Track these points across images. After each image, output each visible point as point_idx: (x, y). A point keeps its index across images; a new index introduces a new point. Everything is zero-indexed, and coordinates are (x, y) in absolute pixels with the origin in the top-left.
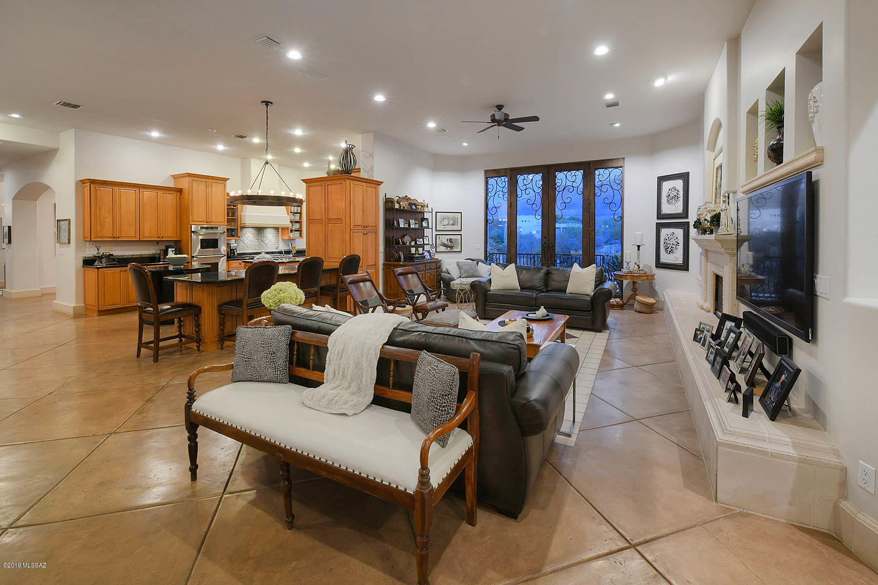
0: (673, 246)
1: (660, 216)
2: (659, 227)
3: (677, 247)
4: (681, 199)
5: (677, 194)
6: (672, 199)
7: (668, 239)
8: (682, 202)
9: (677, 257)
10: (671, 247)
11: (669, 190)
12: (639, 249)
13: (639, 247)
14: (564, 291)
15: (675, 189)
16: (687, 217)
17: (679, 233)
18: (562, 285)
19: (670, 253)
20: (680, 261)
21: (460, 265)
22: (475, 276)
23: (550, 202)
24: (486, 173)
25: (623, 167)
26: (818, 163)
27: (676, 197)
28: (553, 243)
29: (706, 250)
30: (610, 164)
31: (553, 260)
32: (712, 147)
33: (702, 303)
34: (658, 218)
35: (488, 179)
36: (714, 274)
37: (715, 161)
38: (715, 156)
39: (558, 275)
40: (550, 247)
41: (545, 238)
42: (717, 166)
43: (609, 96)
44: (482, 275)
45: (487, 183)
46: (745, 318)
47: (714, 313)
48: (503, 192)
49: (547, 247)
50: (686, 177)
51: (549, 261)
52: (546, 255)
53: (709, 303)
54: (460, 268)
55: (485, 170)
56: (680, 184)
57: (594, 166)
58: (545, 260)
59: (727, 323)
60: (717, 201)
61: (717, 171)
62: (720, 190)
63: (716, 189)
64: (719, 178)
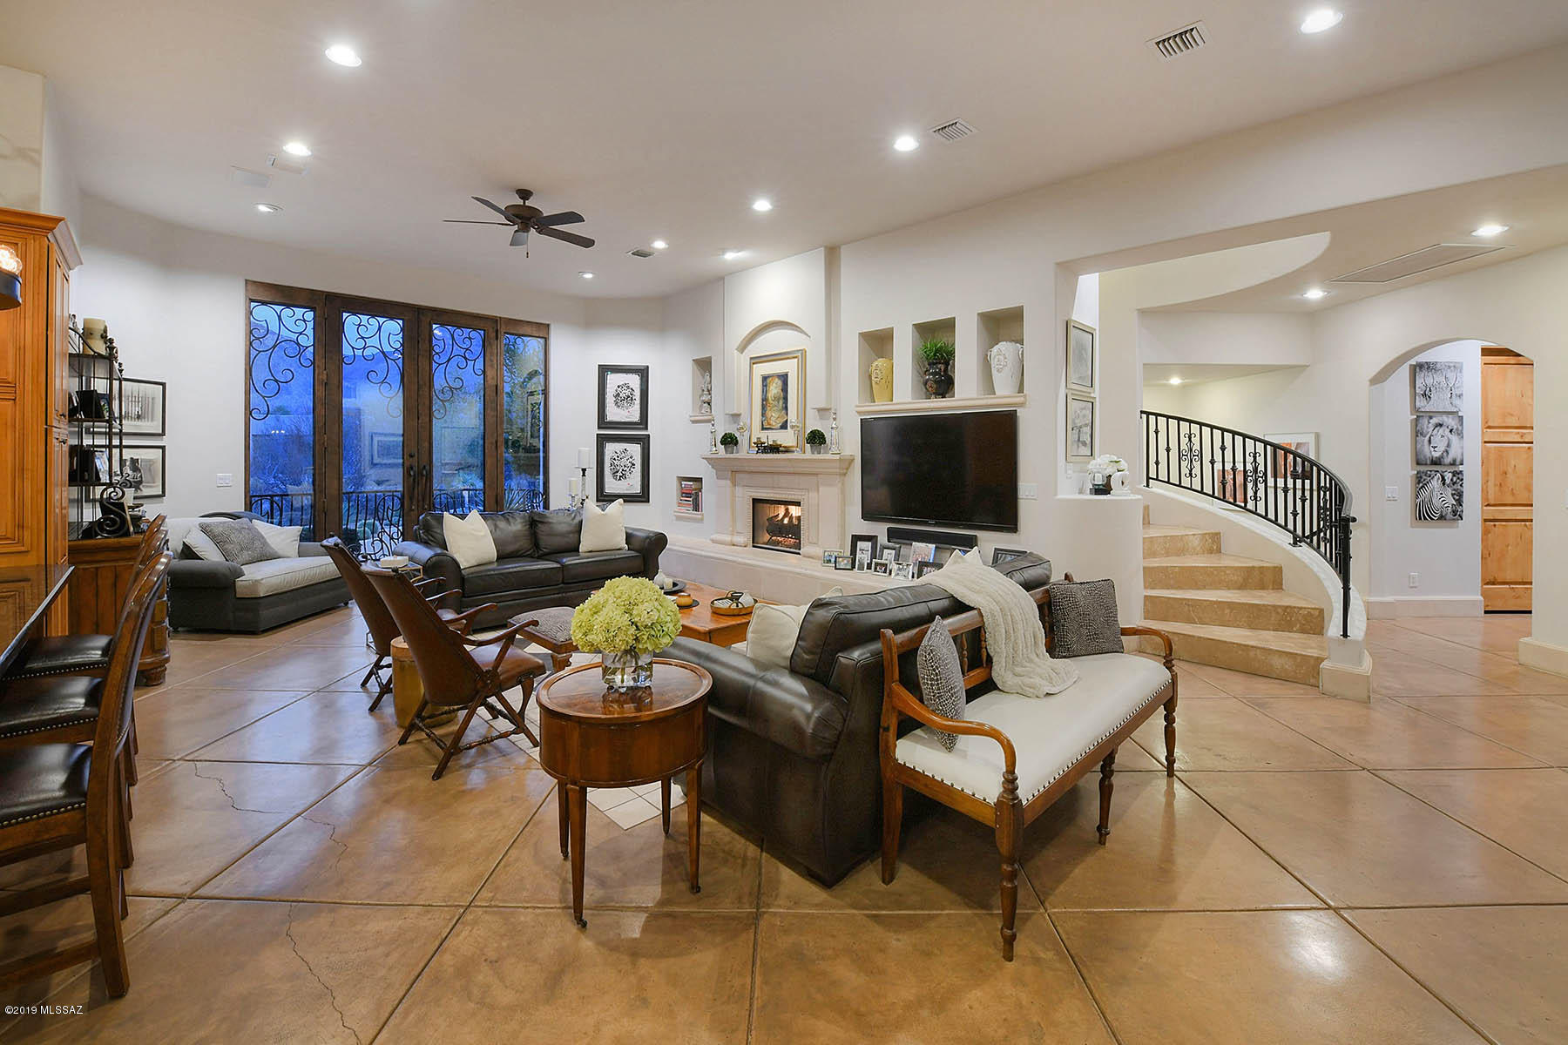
0: (626, 468)
1: (602, 422)
2: (602, 441)
3: (632, 469)
4: (638, 401)
5: (631, 395)
6: (623, 400)
7: (616, 459)
8: (639, 406)
9: (632, 484)
10: (623, 470)
11: (619, 387)
12: (584, 475)
13: (584, 470)
14: (575, 550)
15: (628, 387)
16: (646, 428)
17: (635, 450)
18: (566, 539)
19: (620, 479)
20: (637, 490)
21: (216, 531)
22: (268, 556)
23: (421, 383)
24: (249, 287)
25: (546, 340)
26: (1022, 405)
27: (630, 398)
28: (428, 467)
29: (731, 472)
30: (528, 330)
31: (428, 502)
32: (743, 348)
33: (728, 538)
34: (599, 428)
35: (253, 304)
36: (753, 499)
37: (755, 366)
38: (755, 360)
39: (560, 523)
40: (422, 475)
41: (411, 456)
42: (766, 373)
43: (659, 245)
44: (281, 553)
45: (251, 314)
46: (892, 534)
47: (754, 546)
48: (298, 344)
49: (415, 475)
50: (643, 372)
51: (421, 503)
52: (413, 493)
53: (745, 537)
54: (218, 540)
55: (246, 280)
56: (634, 381)
57: (503, 327)
58: (412, 503)
59: (860, 544)
60: (769, 413)
61: (765, 378)
62: (781, 402)
63: (765, 399)
64: (775, 389)
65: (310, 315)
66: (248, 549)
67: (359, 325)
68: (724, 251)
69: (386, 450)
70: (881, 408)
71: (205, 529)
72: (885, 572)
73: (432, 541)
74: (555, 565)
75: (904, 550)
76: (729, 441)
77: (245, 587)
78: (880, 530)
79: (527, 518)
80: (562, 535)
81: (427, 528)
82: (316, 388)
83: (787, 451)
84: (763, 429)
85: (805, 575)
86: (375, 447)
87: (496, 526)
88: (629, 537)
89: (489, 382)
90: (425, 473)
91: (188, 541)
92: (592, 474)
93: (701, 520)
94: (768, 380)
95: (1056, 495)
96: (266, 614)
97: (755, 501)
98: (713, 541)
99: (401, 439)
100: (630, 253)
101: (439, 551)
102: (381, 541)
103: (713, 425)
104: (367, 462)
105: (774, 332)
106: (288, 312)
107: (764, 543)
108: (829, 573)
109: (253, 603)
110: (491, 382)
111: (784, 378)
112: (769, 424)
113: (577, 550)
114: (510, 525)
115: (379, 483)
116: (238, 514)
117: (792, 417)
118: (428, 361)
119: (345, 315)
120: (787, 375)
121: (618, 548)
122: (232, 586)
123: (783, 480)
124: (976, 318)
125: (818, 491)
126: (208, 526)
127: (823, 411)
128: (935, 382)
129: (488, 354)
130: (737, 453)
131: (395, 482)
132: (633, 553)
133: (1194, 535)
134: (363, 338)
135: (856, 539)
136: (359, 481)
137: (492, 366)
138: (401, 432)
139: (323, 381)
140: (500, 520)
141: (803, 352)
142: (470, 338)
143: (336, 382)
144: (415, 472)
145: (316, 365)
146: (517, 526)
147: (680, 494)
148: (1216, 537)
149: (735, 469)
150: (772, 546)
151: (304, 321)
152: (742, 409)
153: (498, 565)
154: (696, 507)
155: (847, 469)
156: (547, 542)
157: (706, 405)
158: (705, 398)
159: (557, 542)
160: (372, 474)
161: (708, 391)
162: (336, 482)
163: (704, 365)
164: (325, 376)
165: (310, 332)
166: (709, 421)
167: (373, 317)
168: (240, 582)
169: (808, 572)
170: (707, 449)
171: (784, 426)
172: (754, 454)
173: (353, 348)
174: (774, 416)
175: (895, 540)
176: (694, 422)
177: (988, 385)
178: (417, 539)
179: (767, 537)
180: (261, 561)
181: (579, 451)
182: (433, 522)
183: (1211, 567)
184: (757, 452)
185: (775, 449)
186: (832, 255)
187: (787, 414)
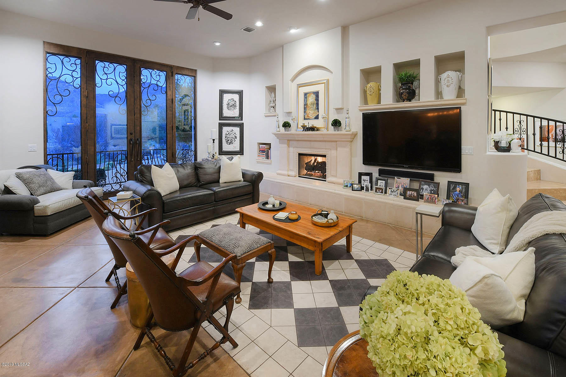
0: (233, 139)
1: (221, 117)
2: (221, 126)
3: (235, 139)
4: (238, 107)
5: (235, 104)
6: (231, 106)
7: (228, 134)
8: (238, 109)
9: (235, 147)
10: (231, 140)
11: (229, 100)
12: (214, 142)
13: (213, 140)
15: (233, 100)
16: (242, 120)
17: (237, 130)
18: (213, 177)
19: (230, 144)
20: (238, 149)
21: (25, 177)
22: (55, 189)
23: (136, 97)
24: (46, 46)
25: (195, 77)
26: (464, 104)
27: (234, 106)
28: (139, 140)
29: (288, 141)
30: (187, 73)
31: (139, 157)
32: (293, 80)
33: (285, 172)
34: (220, 120)
35: (48, 55)
36: (299, 154)
37: (300, 88)
38: (300, 86)
39: (210, 168)
40: (137, 143)
41: (131, 134)
42: (306, 91)
43: (259, 24)
44: (62, 187)
45: (47, 59)
46: (381, 172)
47: (299, 177)
48: (72, 76)
49: (133, 143)
50: (240, 93)
51: (136, 157)
52: (132, 154)
53: (295, 172)
54: (26, 182)
55: (44, 42)
56: (236, 97)
57: (175, 70)
58: (132, 158)
59: (363, 177)
60: (308, 111)
61: (306, 94)
62: (315, 106)
63: (306, 105)
64: (311, 99)
65: (78, 62)
66: (43, 186)
67: (104, 67)
68: (290, 28)
69: (118, 132)
70: (372, 107)
71: (18, 176)
72: (382, 193)
73: (145, 180)
74: (211, 192)
75: (390, 181)
76: (286, 125)
77: (39, 210)
78: (375, 170)
79: (193, 166)
80: (211, 174)
81: (142, 173)
82: (82, 99)
83: (318, 130)
84: (305, 119)
85: (334, 193)
86: (113, 131)
87: (178, 171)
88: (244, 175)
89: (169, 97)
90: (138, 142)
91: (7, 184)
92: (217, 142)
93: (270, 164)
94: (308, 95)
95: (486, 152)
96: (52, 225)
97: (300, 155)
98: (278, 174)
99: (126, 126)
100: (242, 30)
101: (149, 187)
102: (117, 177)
103: (278, 118)
104: (109, 137)
105: (311, 71)
106: (67, 59)
107: (303, 175)
108: (349, 192)
109: (44, 219)
110: (170, 97)
111: (317, 94)
112: (308, 117)
113: (218, 182)
114: (185, 170)
115: (115, 146)
116: (39, 166)
117: (321, 113)
118: (139, 87)
119: (97, 62)
120: (318, 92)
121: (239, 180)
122: (33, 208)
123: (316, 144)
124: (434, 58)
125: (337, 149)
126: (20, 174)
127: (339, 110)
128: (408, 93)
129: (168, 83)
130: (290, 131)
131: (123, 146)
132: (247, 183)
133: (531, 171)
134: (106, 74)
135: (361, 175)
136: (106, 145)
137: (170, 89)
138: (126, 124)
139: (85, 96)
140: (179, 167)
141: (328, 81)
142: (159, 75)
143: (92, 96)
144: (133, 142)
145: (82, 87)
146: (188, 171)
147: (258, 151)
148: (539, 172)
149: (290, 139)
150: (308, 176)
151: (76, 64)
152: (293, 109)
153: (180, 194)
154: (268, 157)
155: (353, 139)
156: (204, 178)
157: (273, 108)
158: (273, 105)
159: (208, 178)
160: (112, 142)
161: (274, 101)
162: (93, 147)
163: (272, 89)
164: (86, 93)
165: (78, 70)
166: (275, 116)
167: (111, 63)
168: (37, 207)
169: (336, 192)
170: (274, 129)
171: (317, 117)
172: (300, 131)
173: (101, 79)
174: (311, 113)
175: (383, 175)
176: (266, 116)
177: (439, 94)
178: (137, 180)
179: (306, 171)
180: (51, 192)
181: (211, 131)
182: (145, 170)
183: (553, 189)
184: (303, 131)
185: (312, 129)
186: (345, 30)
187: (318, 112)
